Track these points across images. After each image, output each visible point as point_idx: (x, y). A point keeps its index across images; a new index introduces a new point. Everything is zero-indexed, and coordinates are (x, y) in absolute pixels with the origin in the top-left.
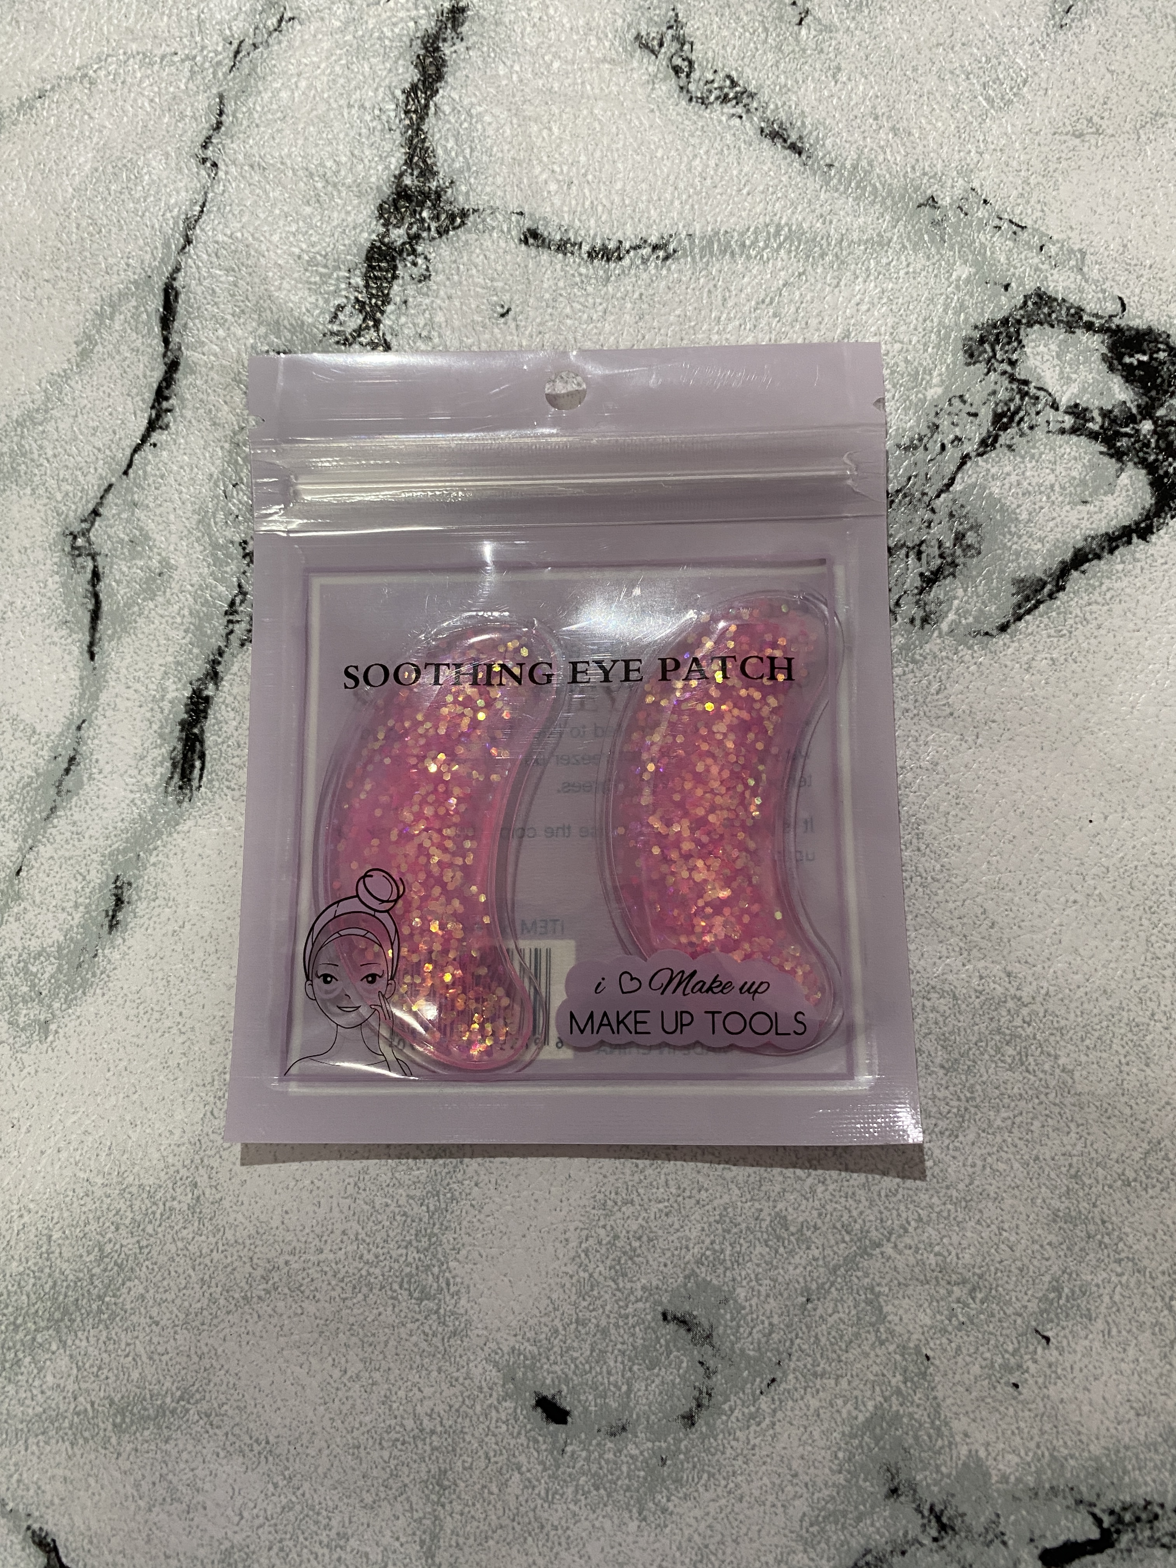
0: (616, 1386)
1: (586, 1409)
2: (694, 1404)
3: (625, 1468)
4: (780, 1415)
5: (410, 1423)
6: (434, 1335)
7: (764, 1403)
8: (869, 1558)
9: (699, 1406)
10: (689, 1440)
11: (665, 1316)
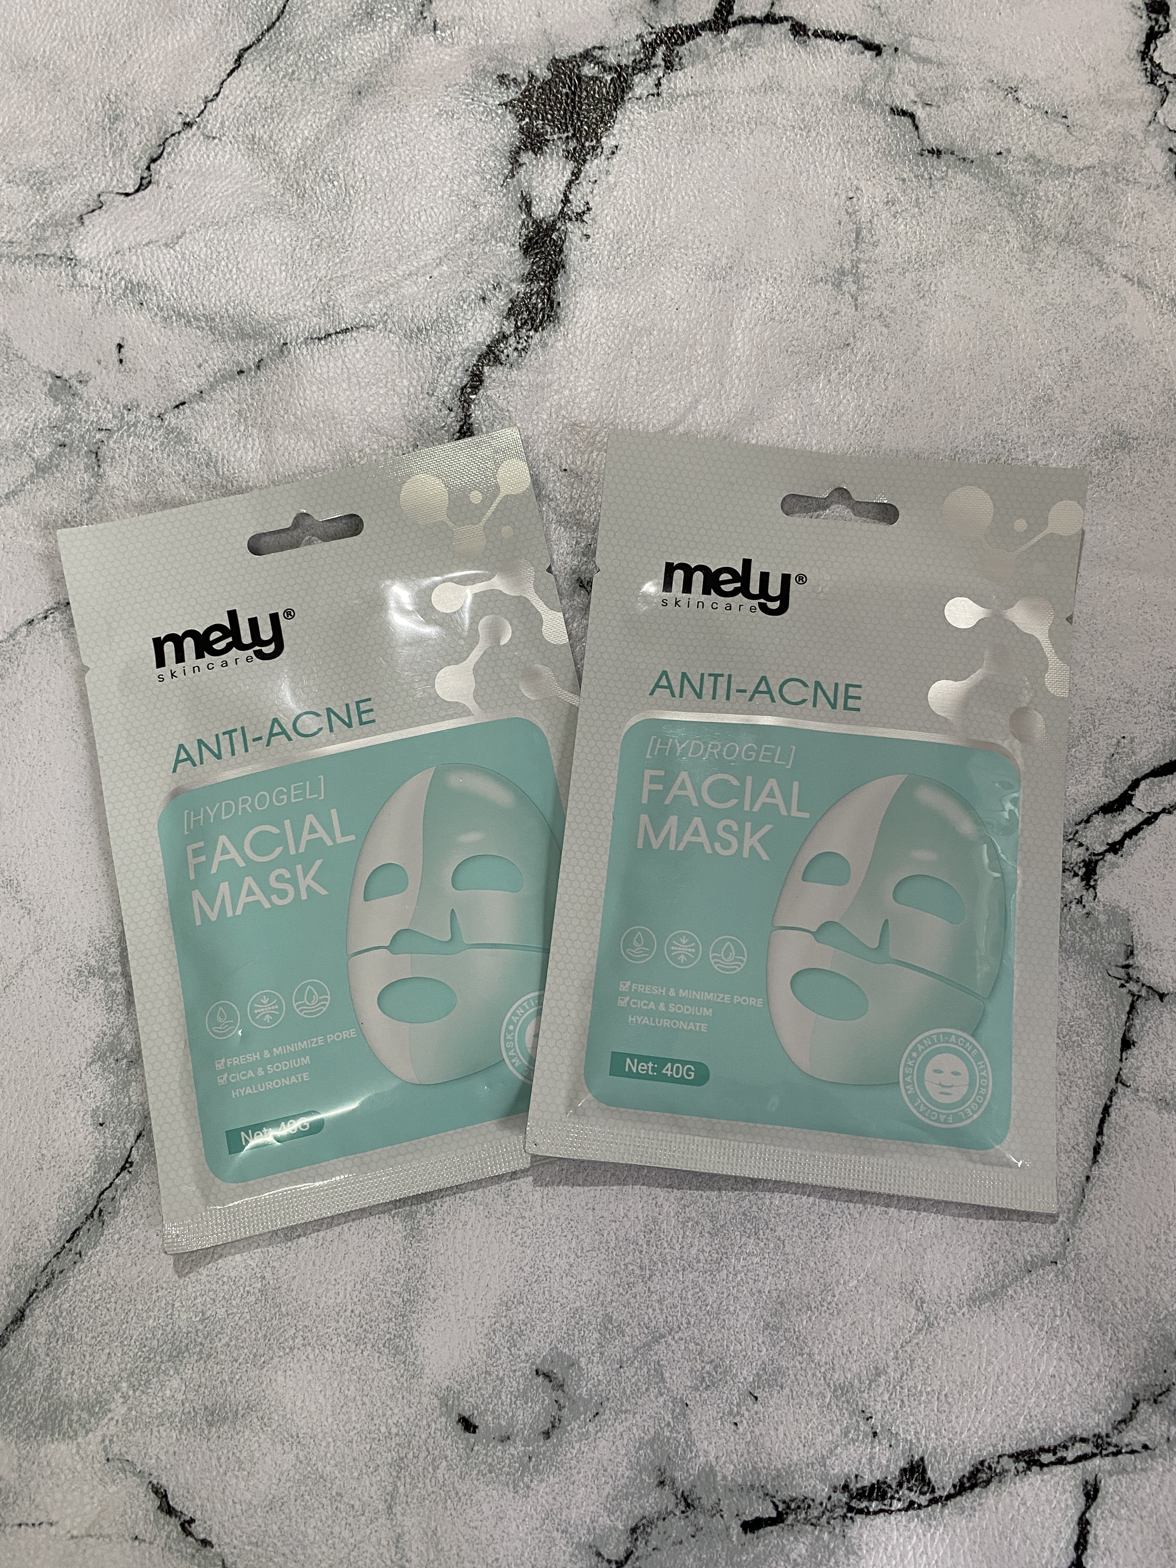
0: (506, 1412)
1: (487, 1425)
2: (550, 1425)
3: (507, 1461)
4: (599, 1434)
5: (383, 1429)
6: (402, 1376)
7: (591, 1427)
8: (644, 1521)
9: (553, 1427)
10: (544, 1446)
11: (537, 1373)
